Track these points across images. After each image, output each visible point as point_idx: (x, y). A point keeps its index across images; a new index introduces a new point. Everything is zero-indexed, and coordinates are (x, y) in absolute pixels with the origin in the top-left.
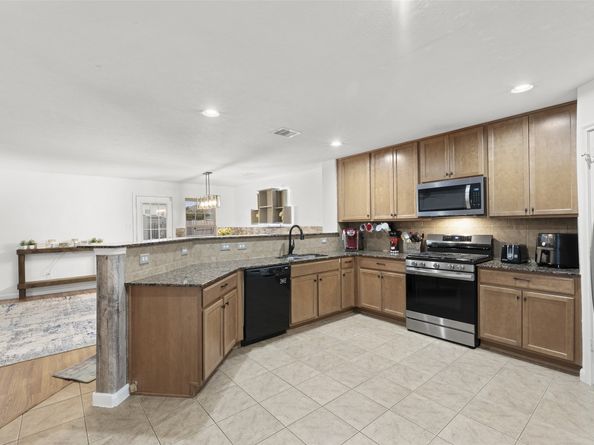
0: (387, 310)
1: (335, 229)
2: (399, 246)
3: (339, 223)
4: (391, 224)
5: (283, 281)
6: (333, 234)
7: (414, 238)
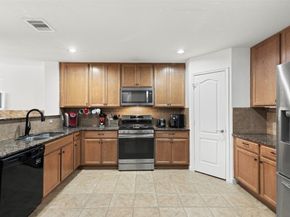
0: (105, 162)
1: (57, 112)
2: (105, 123)
3: (61, 108)
4: (102, 109)
7: (115, 118)
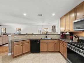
1: (59, 33)
4: (70, 33)
5: (38, 43)
6: (58, 34)
